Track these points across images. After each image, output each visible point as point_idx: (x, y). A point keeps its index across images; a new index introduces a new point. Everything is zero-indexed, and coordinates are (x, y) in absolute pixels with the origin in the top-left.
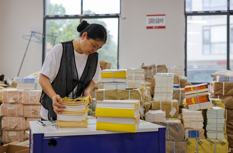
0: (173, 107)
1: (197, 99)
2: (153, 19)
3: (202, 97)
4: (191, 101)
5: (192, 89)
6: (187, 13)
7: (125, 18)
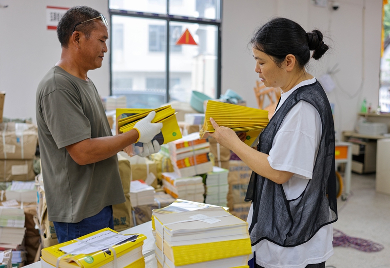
0: (150, 172)
1: (193, 160)
2: (58, 15)
3: (200, 155)
4: (184, 163)
5: (186, 145)
6: (112, 11)
7: (7, 7)
